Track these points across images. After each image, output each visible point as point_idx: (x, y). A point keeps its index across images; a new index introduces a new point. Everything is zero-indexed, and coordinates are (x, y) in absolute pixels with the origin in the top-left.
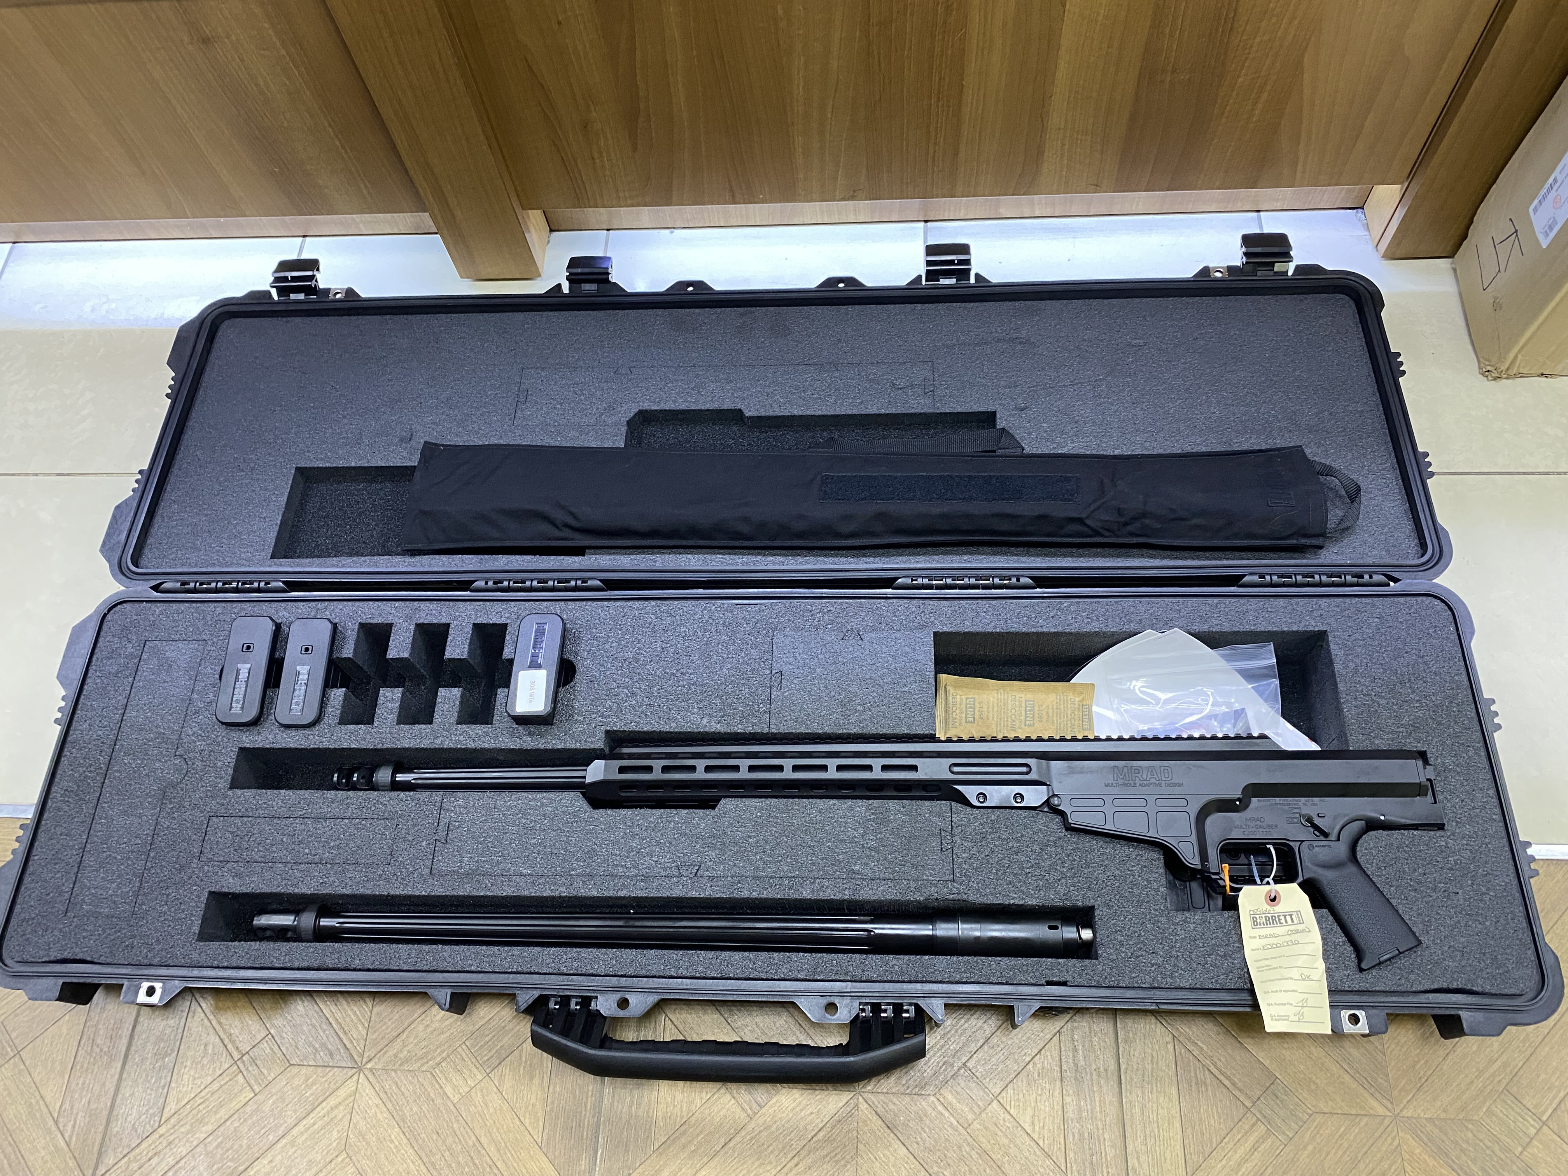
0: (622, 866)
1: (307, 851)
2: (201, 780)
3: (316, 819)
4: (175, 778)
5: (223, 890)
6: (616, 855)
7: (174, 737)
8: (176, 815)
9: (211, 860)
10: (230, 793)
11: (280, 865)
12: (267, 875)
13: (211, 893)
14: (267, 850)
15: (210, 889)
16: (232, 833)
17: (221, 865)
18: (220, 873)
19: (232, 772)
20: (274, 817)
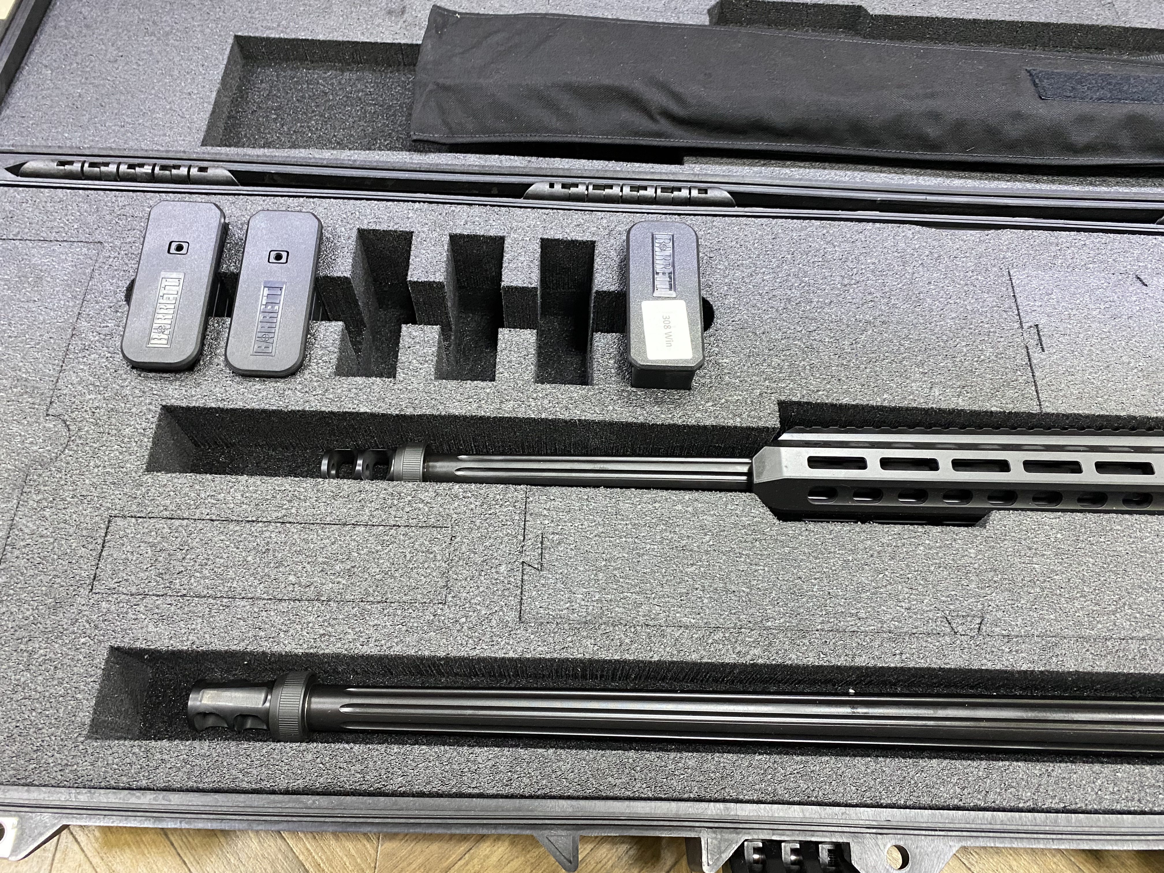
0: (852, 615)
1: (292, 578)
2: (95, 455)
3: (306, 525)
4: (47, 451)
5: (138, 645)
6: (836, 596)
7: (45, 387)
8: (47, 513)
9: (112, 591)
10: (148, 478)
11: (243, 603)
12: (220, 620)
13: (114, 651)
14: (218, 576)
15: (113, 643)
16: (153, 545)
17: (134, 601)
18: (130, 616)
19: (150, 444)
20: (228, 520)
